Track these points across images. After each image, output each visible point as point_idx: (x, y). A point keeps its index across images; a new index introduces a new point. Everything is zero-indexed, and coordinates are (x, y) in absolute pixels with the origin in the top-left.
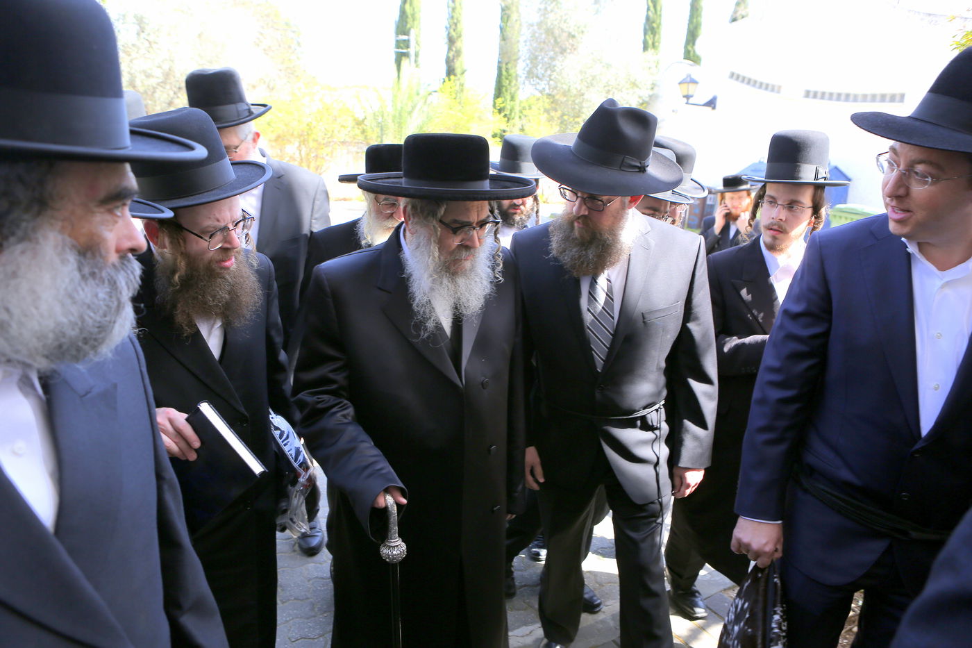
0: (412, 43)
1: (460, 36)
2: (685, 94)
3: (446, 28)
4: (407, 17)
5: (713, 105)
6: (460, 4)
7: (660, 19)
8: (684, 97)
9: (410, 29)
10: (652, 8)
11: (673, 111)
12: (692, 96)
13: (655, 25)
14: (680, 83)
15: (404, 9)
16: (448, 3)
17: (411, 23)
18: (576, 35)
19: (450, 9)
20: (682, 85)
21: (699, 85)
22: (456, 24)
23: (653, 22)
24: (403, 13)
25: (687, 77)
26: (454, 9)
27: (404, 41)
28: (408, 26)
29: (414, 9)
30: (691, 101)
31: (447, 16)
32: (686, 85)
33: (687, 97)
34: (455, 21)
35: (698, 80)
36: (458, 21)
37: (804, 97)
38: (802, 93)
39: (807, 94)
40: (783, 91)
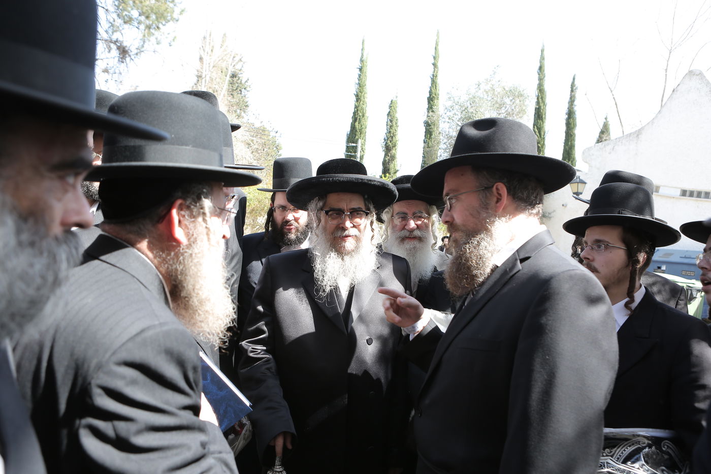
0: (359, 149)
1: (395, 146)
2: (576, 191)
3: (385, 140)
4: (356, 131)
6: (396, 123)
8: (574, 193)
9: (358, 139)
11: (563, 205)
12: (581, 193)
15: (355, 125)
16: (387, 122)
17: (359, 135)
19: (389, 127)
20: (573, 185)
21: (587, 185)
22: (392, 137)
24: (353, 127)
26: (391, 127)
27: (353, 146)
28: (357, 137)
29: (361, 126)
31: (386, 131)
32: (577, 184)
33: (577, 194)
34: (392, 135)
35: (586, 181)
36: (394, 135)
37: (680, 196)
38: (679, 192)
39: (684, 193)
40: (661, 191)
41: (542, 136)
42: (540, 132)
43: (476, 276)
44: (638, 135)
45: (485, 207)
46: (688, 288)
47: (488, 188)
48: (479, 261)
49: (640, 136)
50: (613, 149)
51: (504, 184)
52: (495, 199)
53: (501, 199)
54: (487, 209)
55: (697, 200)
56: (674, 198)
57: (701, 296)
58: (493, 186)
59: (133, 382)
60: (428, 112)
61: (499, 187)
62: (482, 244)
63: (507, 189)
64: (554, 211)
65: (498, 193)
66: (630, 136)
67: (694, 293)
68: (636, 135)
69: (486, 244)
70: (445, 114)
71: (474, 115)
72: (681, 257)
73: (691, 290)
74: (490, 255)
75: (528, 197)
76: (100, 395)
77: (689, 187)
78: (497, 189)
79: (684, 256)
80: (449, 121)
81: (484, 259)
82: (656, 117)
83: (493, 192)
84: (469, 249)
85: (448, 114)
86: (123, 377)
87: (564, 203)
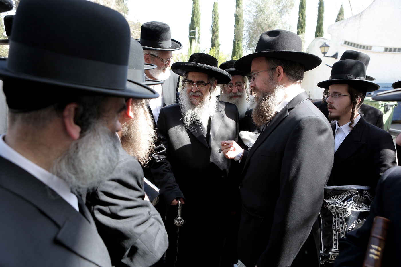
0: (197, 33)
1: (217, 30)
2: (323, 51)
4: (194, 22)
5: (336, 57)
6: (218, 16)
8: (322, 53)
9: (196, 27)
12: (326, 53)
14: (320, 47)
15: (193, 19)
16: (212, 16)
17: (196, 25)
18: (272, 26)
20: (322, 48)
21: (330, 48)
22: (216, 25)
24: (192, 21)
25: (324, 44)
26: (215, 19)
27: (193, 32)
29: (197, 19)
30: (326, 55)
31: (212, 21)
32: (324, 48)
33: (324, 53)
35: (329, 46)
37: (384, 51)
38: (383, 49)
39: (386, 49)
40: (373, 49)
41: (304, 19)
42: (302, 16)
43: (267, 116)
44: (361, 16)
45: (272, 79)
46: (385, 105)
47: (274, 69)
48: (268, 108)
49: (362, 16)
50: (346, 25)
51: (282, 67)
52: (277, 75)
53: (280, 75)
54: (273, 80)
55: (393, 53)
56: (380, 53)
57: (392, 109)
58: (276, 68)
59: (116, 188)
60: (236, 8)
61: (279, 68)
62: (270, 99)
63: (283, 70)
65: (279, 72)
66: (356, 17)
67: (389, 107)
69: (272, 99)
70: (247, 9)
71: (264, 9)
73: (387, 106)
74: (274, 105)
75: (295, 74)
76: (102, 195)
77: (389, 46)
78: (278, 69)
79: (384, 86)
80: (249, 13)
81: (271, 108)
82: (372, 3)
83: (276, 71)
84: (263, 102)
86: (111, 186)
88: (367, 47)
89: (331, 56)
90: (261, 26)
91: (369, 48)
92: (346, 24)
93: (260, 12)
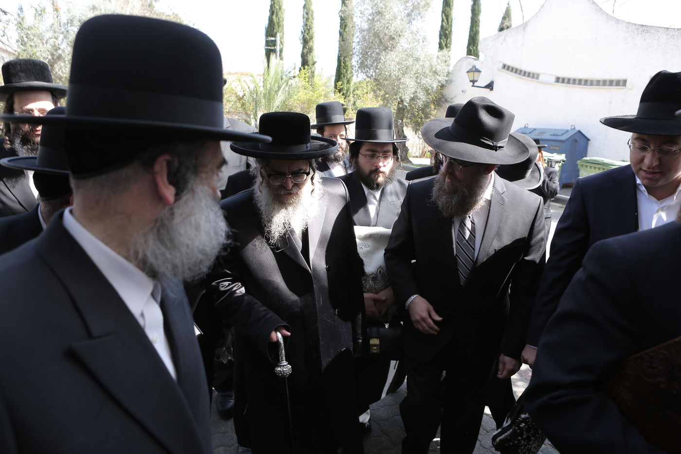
0: (278, 43)
1: (312, 38)
2: (472, 79)
3: (302, 32)
4: (274, 24)
5: (491, 88)
6: (312, 16)
7: (451, 28)
8: (471, 81)
9: (276, 33)
10: (445, 20)
11: (463, 91)
12: (477, 81)
13: (447, 32)
14: (468, 72)
15: (272, 19)
16: (303, 15)
17: (277, 29)
18: (396, 37)
19: (305, 19)
20: (470, 74)
21: (481, 73)
22: (309, 30)
23: (446, 30)
24: (271, 21)
25: (473, 68)
26: (307, 19)
27: (272, 41)
28: (275, 31)
29: (279, 19)
30: (476, 84)
31: (303, 24)
32: (472, 73)
33: (473, 82)
34: (308, 27)
35: (481, 70)
36: (311, 28)
37: (555, 82)
38: (554, 79)
39: (558, 80)
40: (541, 78)
41: (450, 24)
42: (447, 19)
44: (524, 28)
46: (548, 160)
49: (526, 28)
50: (504, 40)
55: (566, 86)
56: (550, 84)
60: (342, 6)
64: (455, 96)
66: (518, 28)
67: (553, 164)
68: (522, 28)
70: (357, 8)
71: (384, 10)
72: (551, 135)
73: (551, 162)
77: (562, 74)
80: (361, 16)
82: (540, 10)
85: (360, 8)
87: (463, 90)
88: (533, 74)
89: (483, 85)
90: (379, 36)
91: (535, 76)
92: (505, 38)
93: (378, 15)
